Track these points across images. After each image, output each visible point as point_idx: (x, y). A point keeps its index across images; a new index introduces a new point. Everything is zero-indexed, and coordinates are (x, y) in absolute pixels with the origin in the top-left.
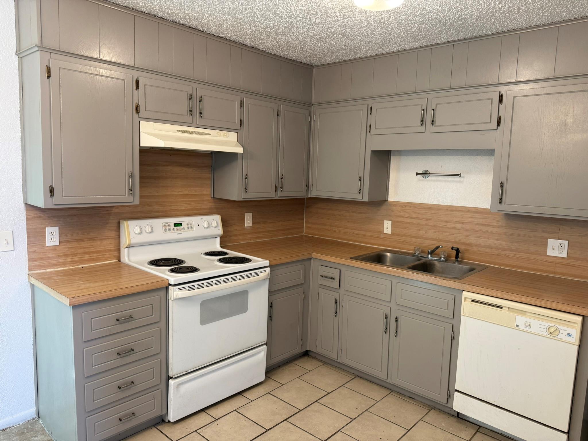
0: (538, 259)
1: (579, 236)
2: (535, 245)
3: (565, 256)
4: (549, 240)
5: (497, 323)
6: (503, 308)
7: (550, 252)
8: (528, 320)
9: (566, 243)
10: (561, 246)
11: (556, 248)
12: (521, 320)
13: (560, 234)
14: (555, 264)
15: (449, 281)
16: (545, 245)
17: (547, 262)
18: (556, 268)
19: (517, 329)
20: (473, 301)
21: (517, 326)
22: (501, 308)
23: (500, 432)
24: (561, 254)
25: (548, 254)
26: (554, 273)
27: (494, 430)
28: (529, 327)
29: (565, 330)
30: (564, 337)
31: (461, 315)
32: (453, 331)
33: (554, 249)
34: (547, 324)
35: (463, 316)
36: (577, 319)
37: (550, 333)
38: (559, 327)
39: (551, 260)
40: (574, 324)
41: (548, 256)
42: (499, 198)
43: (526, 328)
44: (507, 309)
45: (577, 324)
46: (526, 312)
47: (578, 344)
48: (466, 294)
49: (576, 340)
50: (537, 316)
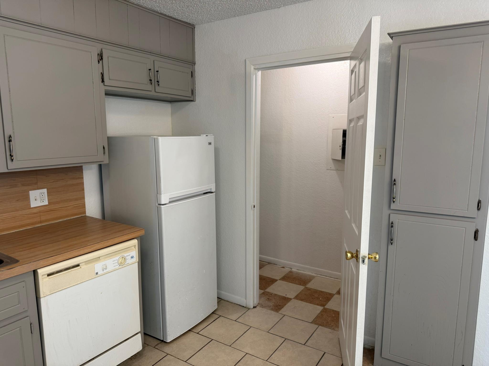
0: (24, 214)
1: (54, 182)
2: (17, 201)
3: (47, 204)
4: (30, 192)
5: (80, 282)
6: (80, 265)
7: (34, 204)
8: (103, 263)
9: (45, 190)
10: (42, 195)
11: (38, 198)
12: (98, 267)
13: (38, 184)
14: (39, 214)
16: (27, 198)
17: (33, 214)
18: (41, 217)
19: (98, 276)
20: (49, 275)
21: (97, 273)
22: (78, 265)
24: (43, 202)
25: (32, 206)
26: (41, 222)
28: (106, 269)
29: (129, 255)
30: (129, 261)
31: (40, 298)
32: (31, 324)
33: (36, 200)
34: (117, 258)
35: (43, 298)
36: (135, 242)
37: (120, 264)
38: (125, 255)
39: (35, 211)
40: (133, 247)
41: (33, 208)
42: (11, 155)
43: (103, 271)
44: (84, 264)
45: (135, 246)
46: (99, 257)
47: (138, 260)
48: (41, 272)
49: (136, 259)
50: (108, 255)
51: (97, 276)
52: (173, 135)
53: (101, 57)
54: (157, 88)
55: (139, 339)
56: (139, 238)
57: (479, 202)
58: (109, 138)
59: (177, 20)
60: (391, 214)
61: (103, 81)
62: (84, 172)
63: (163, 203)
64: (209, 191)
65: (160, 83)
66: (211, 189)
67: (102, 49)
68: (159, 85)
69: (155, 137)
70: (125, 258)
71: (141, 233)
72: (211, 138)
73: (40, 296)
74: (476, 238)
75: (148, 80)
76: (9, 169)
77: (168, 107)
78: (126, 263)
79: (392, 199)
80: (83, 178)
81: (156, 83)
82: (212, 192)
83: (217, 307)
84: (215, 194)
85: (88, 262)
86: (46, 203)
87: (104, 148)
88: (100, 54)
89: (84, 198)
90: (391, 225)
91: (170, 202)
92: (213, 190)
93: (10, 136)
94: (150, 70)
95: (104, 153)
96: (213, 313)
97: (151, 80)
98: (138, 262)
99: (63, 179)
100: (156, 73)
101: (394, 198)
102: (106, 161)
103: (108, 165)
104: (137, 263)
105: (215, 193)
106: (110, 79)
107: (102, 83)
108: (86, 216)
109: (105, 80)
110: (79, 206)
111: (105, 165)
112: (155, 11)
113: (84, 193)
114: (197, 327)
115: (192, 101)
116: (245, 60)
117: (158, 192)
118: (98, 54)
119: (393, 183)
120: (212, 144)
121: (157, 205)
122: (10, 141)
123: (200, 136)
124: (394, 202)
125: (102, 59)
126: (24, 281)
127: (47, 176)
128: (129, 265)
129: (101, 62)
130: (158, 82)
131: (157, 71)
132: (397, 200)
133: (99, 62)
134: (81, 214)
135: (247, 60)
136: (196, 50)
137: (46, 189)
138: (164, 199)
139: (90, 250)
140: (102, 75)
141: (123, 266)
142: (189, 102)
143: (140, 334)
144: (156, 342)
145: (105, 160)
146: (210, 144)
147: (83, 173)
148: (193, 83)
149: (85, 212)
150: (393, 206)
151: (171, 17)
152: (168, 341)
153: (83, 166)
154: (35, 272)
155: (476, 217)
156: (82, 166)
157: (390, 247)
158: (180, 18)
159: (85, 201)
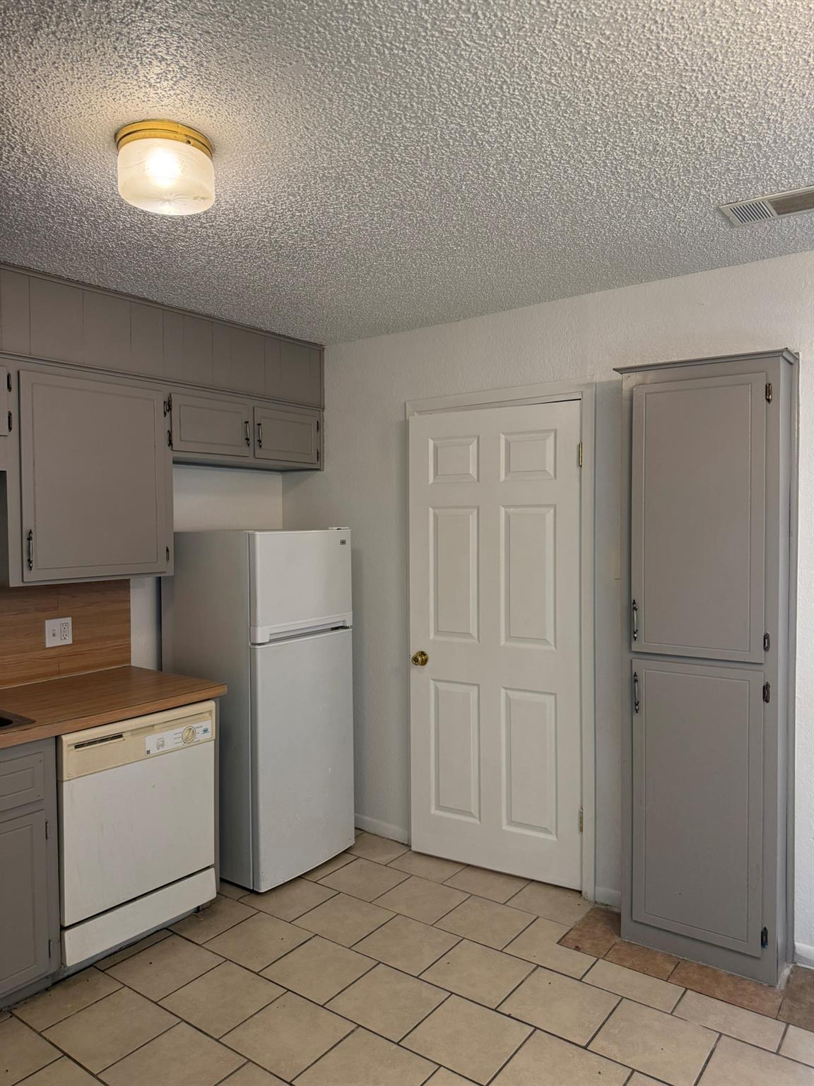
0: (36, 657)
1: (83, 606)
2: (27, 635)
3: (71, 642)
4: (47, 621)
5: (122, 763)
6: (124, 735)
7: (50, 642)
8: (158, 736)
9: (69, 620)
10: (64, 627)
11: (58, 632)
12: (151, 741)
14: (58, 658)
15: (33, 730)
16: (41, 631)
17: (48, 658)
18: (60, 664)
19: (150, 756)
20: (77, 747)
21: (148, 752)
22: (120, 736)
23: (117, 949)
24: (65, 640)
25: (47, 646)
26: (59, 673)
27: (110, 952)
28: (163, 746)
29: (201, 727)
30: (200, 736)
31: (62, 782)
32: (46, 823)
33: (54, 635)
34: (182, 729)
35: (67, 782)
36: (211, 705)
37: (186, 740)
38: (195, 726)
39: (53, 653)
40: (208, 714)
41: (48, 648)
42: (29, 560)
43: (158, 749)
44: (129, 734)
45: (210, 712)
46: (153, 726)
47: (214, 737)
48: (67, 739)
49: (212, 734)
50: (168, 724)
51: (148, 756)
52: (284, 529)
53: (168, 406)
54: (258, 451)
55: (211, 877)
56: (218, 699)
57: (766, 637)
58: (176, 534)
59: (294, 339)
60: (634, 660)
61: (170, 444)
62: (131, 590)
63: (259, 642)
64: (341, 624)
65: (262, 443)
66: (344, 621)
67: (170, 394)
68: (261, 446)
69: (250, 531)
70: (193, 732)
71: (222, 690)
72: (345, 533)
73: (62, 778)
74: (766, 699)
75: (244, 440)
76: (25, 581)
77: (277, 481)
78: (195, 740)
79: (632, 633)
80: (130, 601)
81: (257, 443)
82: (347, 628)
83: (354, 842)
84: (353, 630)
85: (135, 731)
86: (69, 641)
87: (167, 550)
88: (167, 401)
89: (129, 635)
90: (635, 679)
91: (271, 641)
92: (349, 624)
93: (31, 532)
94: (247, 422)
95: (168, 559)
96: (345, 852)
97: (247, 439)
98: (215, 741)
99: (97, 603)
100: (256, 427)
101: (635, 633)
102: (170, 573)
103: (171, 579)
104: (213, 742)
105: (351, 630)
106: (181, 440)
107: (169, 446)
108: (130, 666)
109: (173, 442)
110: (121, 649)
111: (168, 578)
112: (257, 329)
113: (130, 626)
114: (314, 874)
115: (317, 470)
116: (405, 404)
117: (252, 623)
118: (165, 402)
119: (632, 607)
120: (347, 542)
121: (249, 644)
122: (29, 539)
123: (328, 529)
124: (635, 638)
125: (170, 409)
126: (41, 752)
127: (73, 597)
128: (199, 743)
129: (168, 414)
130: (260, 441)
131: (259, 425)
132: (641, 635)
133: (165, 414)
134: (123, 662)
135: (407, 404)
136: (326, 386)
137: (70, 618)
138: (262, 635)
139: (141, 712)
140: (170, 433)
141: (191, 744)
142: (313, 472)
143: (212, 870)
144: (241, 893)
145: (168, 570)
146: (343, 542)
147: (129, 592)
148: (321, 441)
149: (129, 660)
150: (636, 646)
151: (283, 336)
152: (262, 891)
153: (131, 581)
154: (58, 739)
155: (763, 662)
156: (128, 581)
157: (636, 716)
158: (298, 337)
159: (130, 641)
